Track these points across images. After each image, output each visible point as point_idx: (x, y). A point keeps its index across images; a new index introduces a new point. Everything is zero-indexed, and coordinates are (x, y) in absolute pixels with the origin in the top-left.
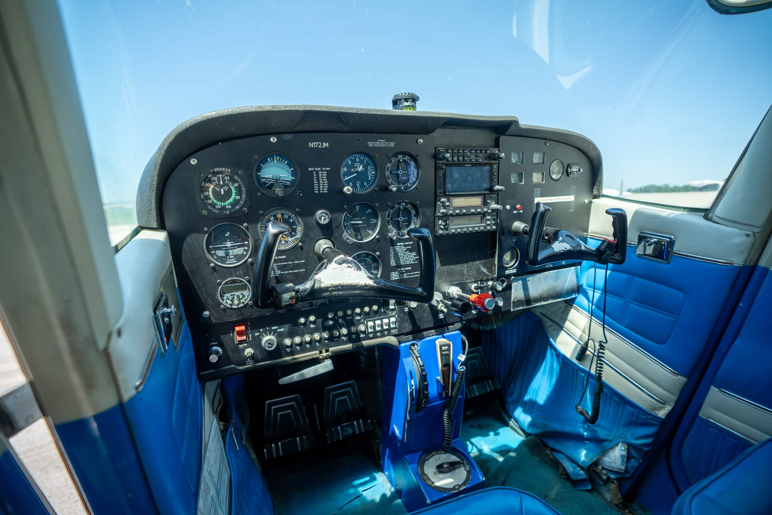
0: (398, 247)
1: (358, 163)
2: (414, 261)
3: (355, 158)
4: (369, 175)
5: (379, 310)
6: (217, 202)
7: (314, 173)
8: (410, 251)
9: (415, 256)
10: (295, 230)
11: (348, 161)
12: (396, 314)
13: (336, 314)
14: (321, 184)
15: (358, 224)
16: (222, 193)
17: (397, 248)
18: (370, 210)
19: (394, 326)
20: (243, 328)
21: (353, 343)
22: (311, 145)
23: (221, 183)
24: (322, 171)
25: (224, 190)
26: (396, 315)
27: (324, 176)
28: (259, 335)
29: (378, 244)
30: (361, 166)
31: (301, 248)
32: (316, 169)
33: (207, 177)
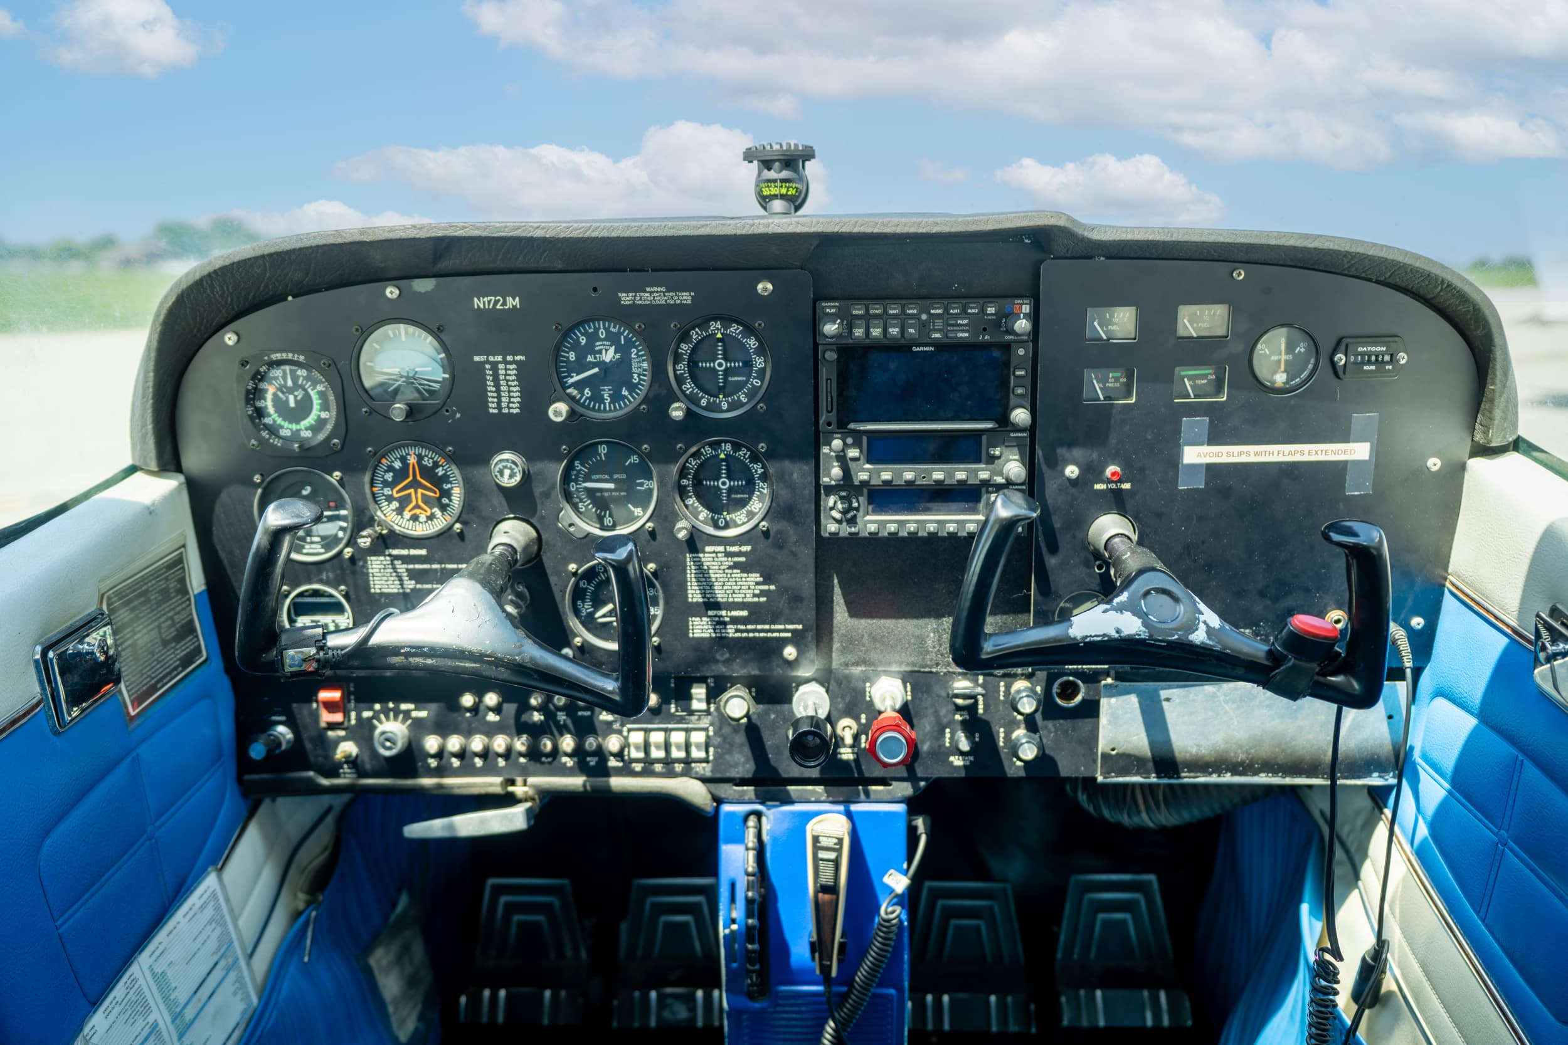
0: (706, 555)
1: (605, 343)
2: (755, 595)
3: (597, 330)
4: (634, 370)
5: (664, 706)
6: (283, 423)
7: (488, 366)
8: (745, 568)
9: (757, 583)
10: (447, 494)
11: (578, 338)
12: (712, 724)
13: (549, 699)
14: (503, 394)
15: (601, 490)
16: (292, 404)
17: (706, 559)
18: (635, 457)
19: (702, 755)
20: (336, 695)
21: (588, 776)
22: (479, 303)
23: (290, 383)
24: (506, 362)
25: (296, 397)
26: (711, 729)
27: (510, 375)
28: (373, 717)
29: (652, 542)
30: (612, 350)
31: (461, 535)
32: (491, 359)
33: (258, 372)
